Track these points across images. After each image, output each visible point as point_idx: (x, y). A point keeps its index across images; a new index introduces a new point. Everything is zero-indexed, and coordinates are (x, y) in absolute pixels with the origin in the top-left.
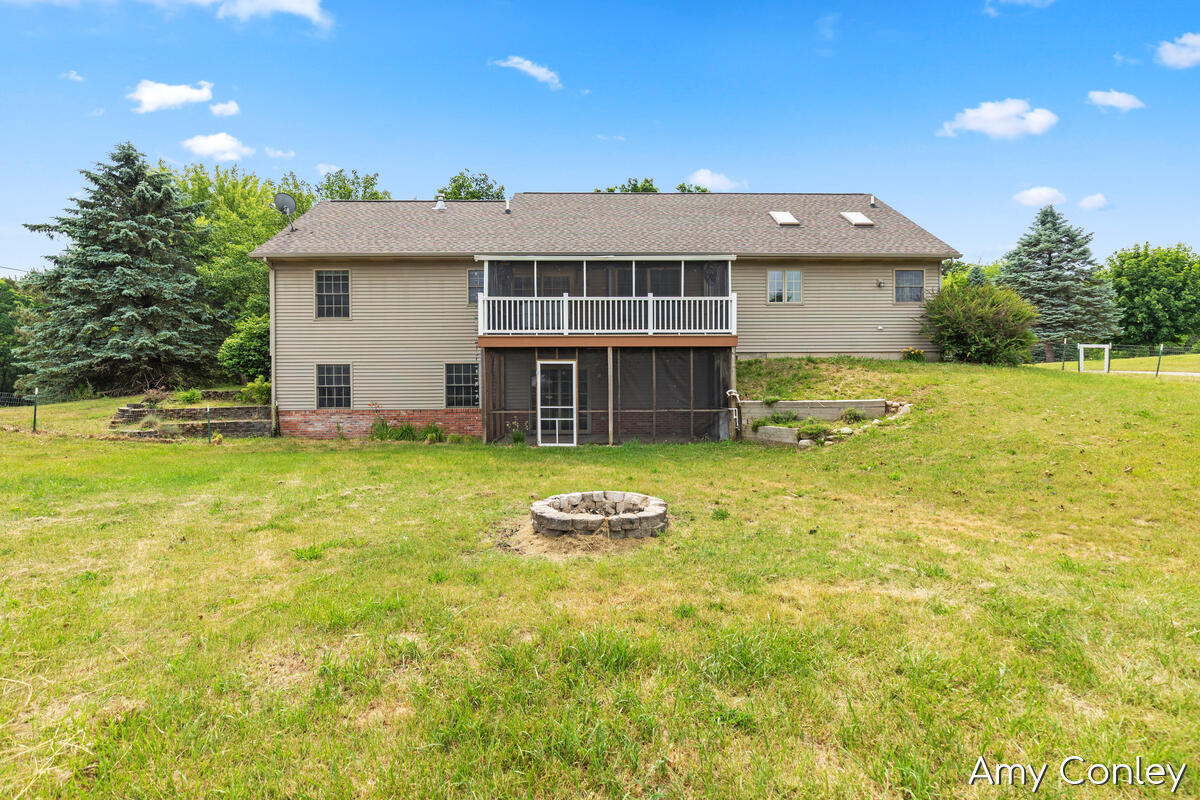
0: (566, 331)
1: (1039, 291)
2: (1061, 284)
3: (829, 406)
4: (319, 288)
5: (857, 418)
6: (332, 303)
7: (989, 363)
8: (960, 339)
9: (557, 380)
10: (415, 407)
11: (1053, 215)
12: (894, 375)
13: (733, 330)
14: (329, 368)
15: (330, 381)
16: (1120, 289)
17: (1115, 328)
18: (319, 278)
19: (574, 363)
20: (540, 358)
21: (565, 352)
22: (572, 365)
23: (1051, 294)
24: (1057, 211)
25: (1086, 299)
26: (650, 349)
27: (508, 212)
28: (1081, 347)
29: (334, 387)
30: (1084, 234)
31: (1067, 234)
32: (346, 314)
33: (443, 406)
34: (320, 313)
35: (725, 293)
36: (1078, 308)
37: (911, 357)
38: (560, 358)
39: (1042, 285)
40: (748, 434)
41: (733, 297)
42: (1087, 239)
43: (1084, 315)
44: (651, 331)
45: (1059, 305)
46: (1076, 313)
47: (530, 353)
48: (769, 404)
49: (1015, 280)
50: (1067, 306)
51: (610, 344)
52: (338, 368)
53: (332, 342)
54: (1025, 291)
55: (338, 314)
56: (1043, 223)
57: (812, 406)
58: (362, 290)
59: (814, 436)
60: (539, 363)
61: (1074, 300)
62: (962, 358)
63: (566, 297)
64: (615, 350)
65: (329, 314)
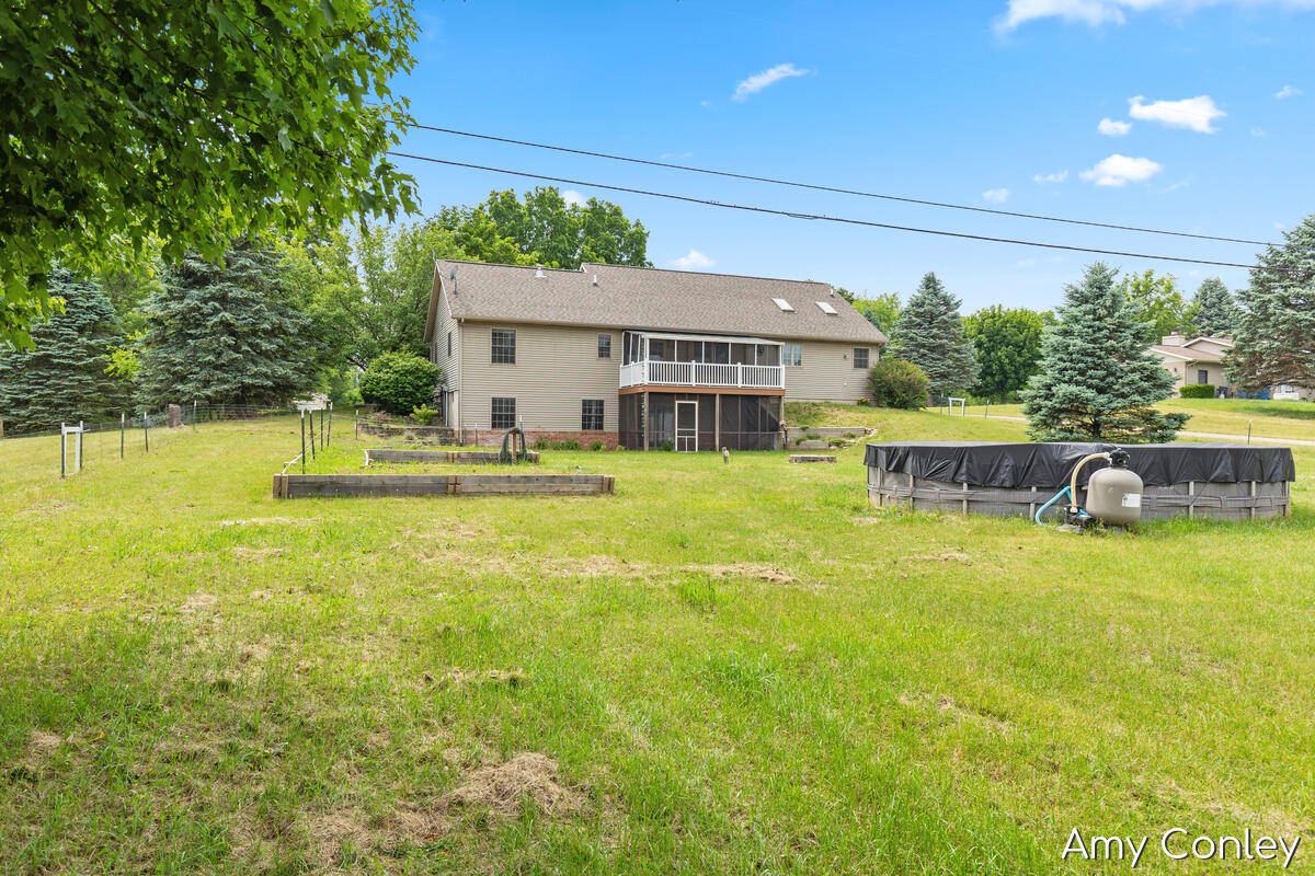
0: (694, 383)
1: (923, 346)
2: (939, 341)
3: (837, 430)
4: (494, 341)
5: (853, 437)
6: (503, 353)
7: (906, 408)
8: (890, 393)
9: (686, 413)
10: (558, 430)
11: (934, 281)
12: (864, 415)
13: (783, 386)
14: (501, 400)
15: (501, 409)
16: (979, 345)
17: (975, 379)
18: (494, 334)
19: (697, 403)
20: (678, 399)
21: (692, 396)
22: (694, 405)
23: (932, 349)
24: (937, 278)
25: (956, 355)
26: (737, 396)
27: (595, 285)
28: (950, 399)
29: (503, 414)
30: (956, 300)
31: (944, 298)
32: (513, 361)
33: (579, 428)
34: (494, 360)
35: (777, 364)
36: (951, 362)
37: (861, 403)
38: (689, 400)
39: (925, 341)
40: (793, 446)
41: (782, 367)
42: (957, 305)
43: (954, 368)
44: (740, 385)
45: (938, 359)
46: (949, 367)
47: (671, 396)
48: (804, 429)
49: (906, 335)
50: (943, 360)
51: (718, 392)
52: (507, 401)
53: (503, 381)
54: (913, 345)
55: (506, 361)
56: (927, 287)
57: (827, 430)
58: (524, 345)
59: (838, 444)
60: (677, 402)
61: (947, 356)
62: (891, 405)
63: (693, 363)
64: (721, 395)
65: (500, 361)
